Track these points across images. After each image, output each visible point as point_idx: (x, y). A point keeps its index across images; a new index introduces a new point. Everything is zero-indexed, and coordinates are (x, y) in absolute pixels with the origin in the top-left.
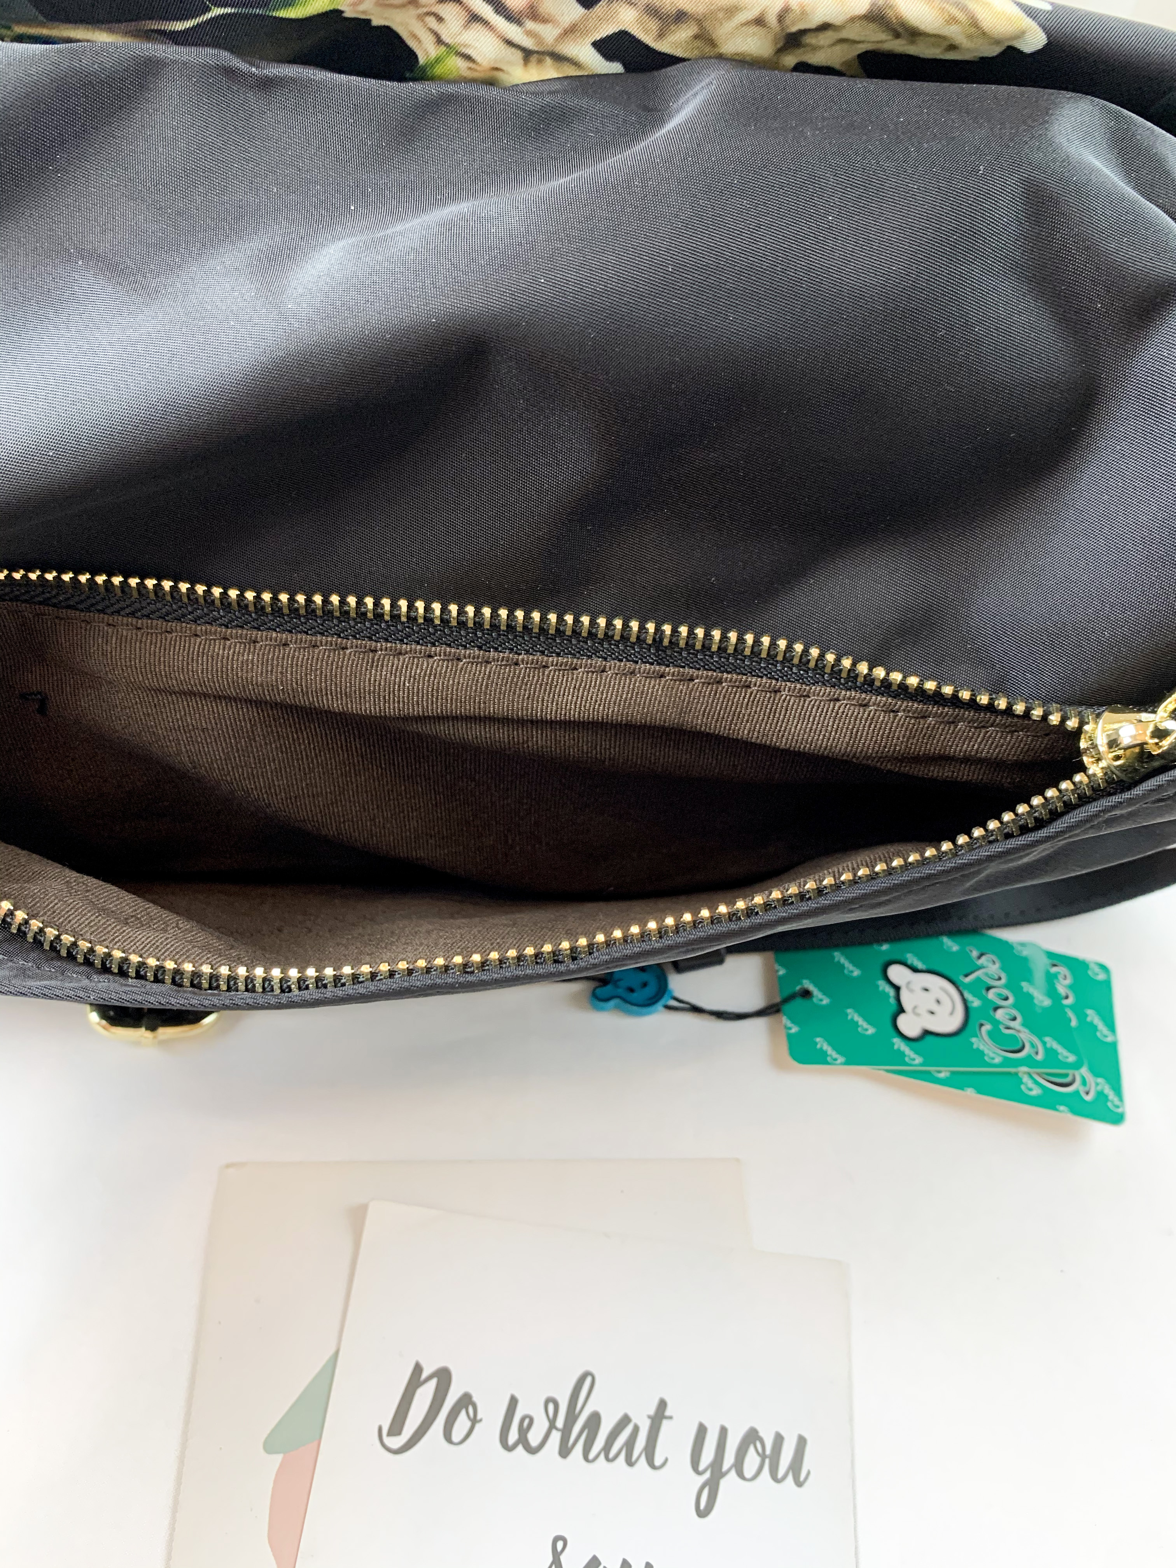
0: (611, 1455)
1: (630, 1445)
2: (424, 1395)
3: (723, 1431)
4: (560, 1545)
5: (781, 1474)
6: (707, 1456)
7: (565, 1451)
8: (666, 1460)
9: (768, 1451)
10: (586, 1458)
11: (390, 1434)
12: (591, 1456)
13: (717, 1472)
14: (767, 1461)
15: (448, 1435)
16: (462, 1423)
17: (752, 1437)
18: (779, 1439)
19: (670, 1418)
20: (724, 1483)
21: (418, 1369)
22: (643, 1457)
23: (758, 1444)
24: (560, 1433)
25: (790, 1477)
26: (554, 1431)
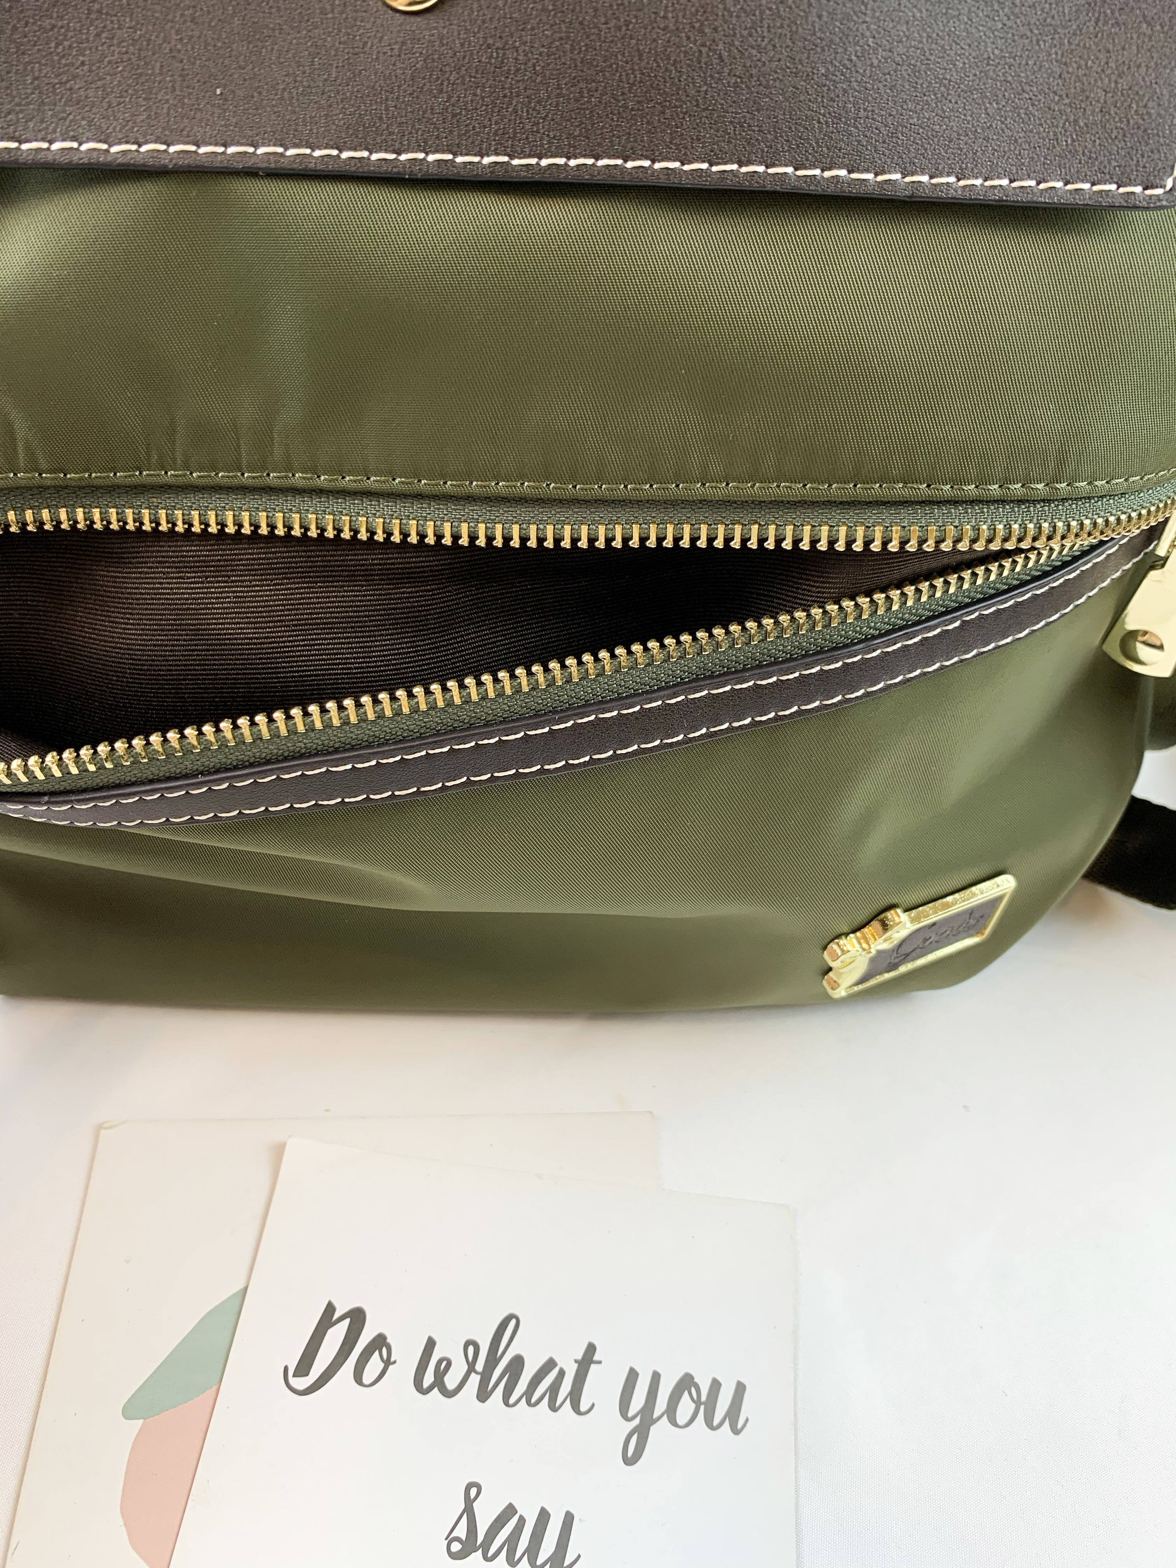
0: (533, 1400)
1: (555, 1389)
2: (336, 1335)
3: (656, 1377)
4: (473, 1492)
5: (716, 1423)
6: (638, 1400)
7: (483, 1395)
8: (593, 1405)
9: (704, 1398)
10: (506, 1403)
11: (296, 1374)
12: (512, 1400)
13: (647, 1419)
14: (702, 1407)
15: (358, 1377)
16: (375, 1365)
17: (686, 1383)
18: (716, 1385)
19: (600, 1362)
20: (653, 1429)
21: (330, 1308)
22: (568, 1400)
23: (693, 1391)
24: (479, 1377)
25: (727, 1423)
26: (473, 1374)
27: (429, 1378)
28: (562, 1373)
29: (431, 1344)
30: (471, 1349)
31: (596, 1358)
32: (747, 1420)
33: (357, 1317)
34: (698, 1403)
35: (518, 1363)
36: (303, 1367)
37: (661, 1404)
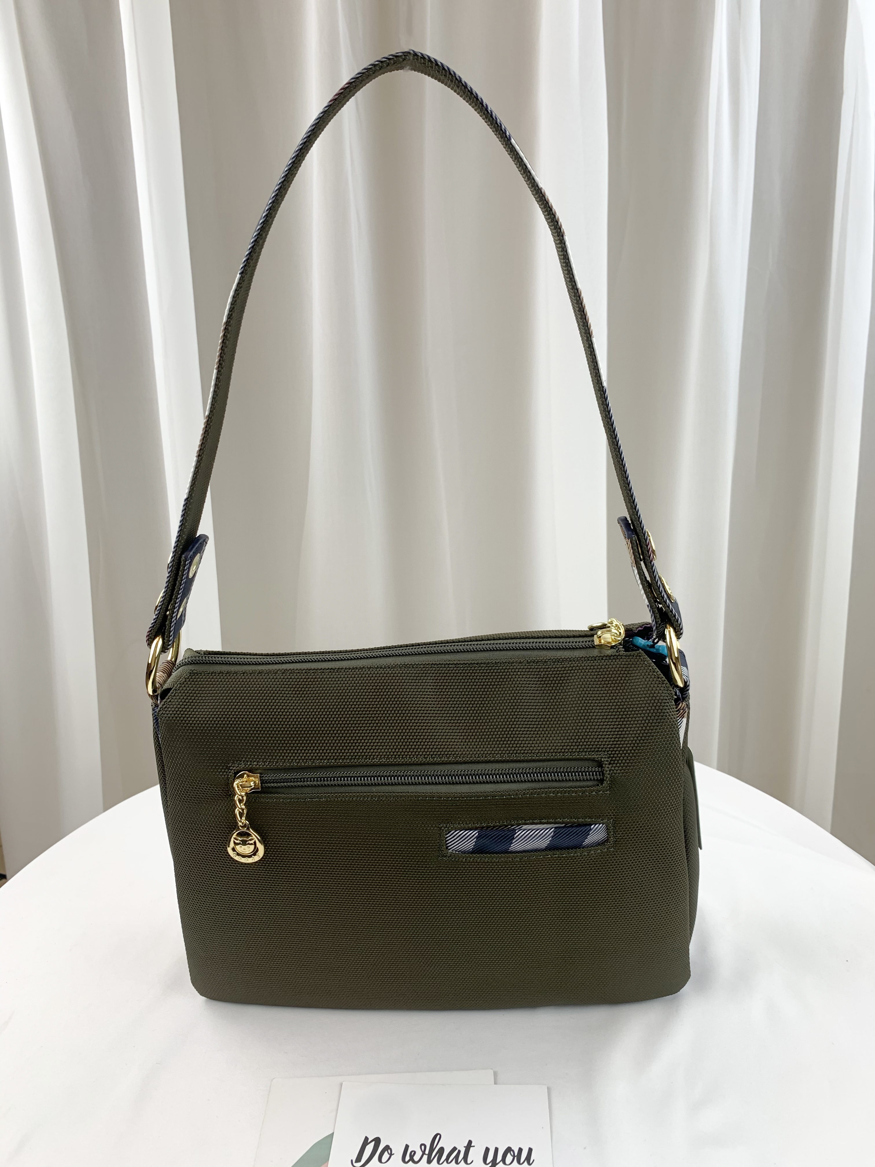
0: (449, 1161)
1: (457, 1157)
2: (369, 1148)
3: (497, 1150)
5: (521, 1162)
6: (490, 1158)
7: (429, 1161)
8: (472, 1161)
9: (516, 1154)
11: (356, 1162)
12: (441, 1162)
13: (494, 1162)
14: (516, 1158)
15: (380, 1160)
16: (386, 1156)
17: (509, 1150)
18: (520, 1150)
21: (366, 1138)
22: (463, 1161)
23: (512, 1152)
24: (427, 1156)
25: (526, 1162)
26: (425, 1156)
27: (407, 1158)
28: (459, 1152)
29: (407, 1147)
30: (423, 1147)
31: (472, 1145)
32: (534, 1160)
33: (377, 1141)
34: (514, 1156)
35: (442, 1150)
36: (358, 1159)
37: (499, 1158)
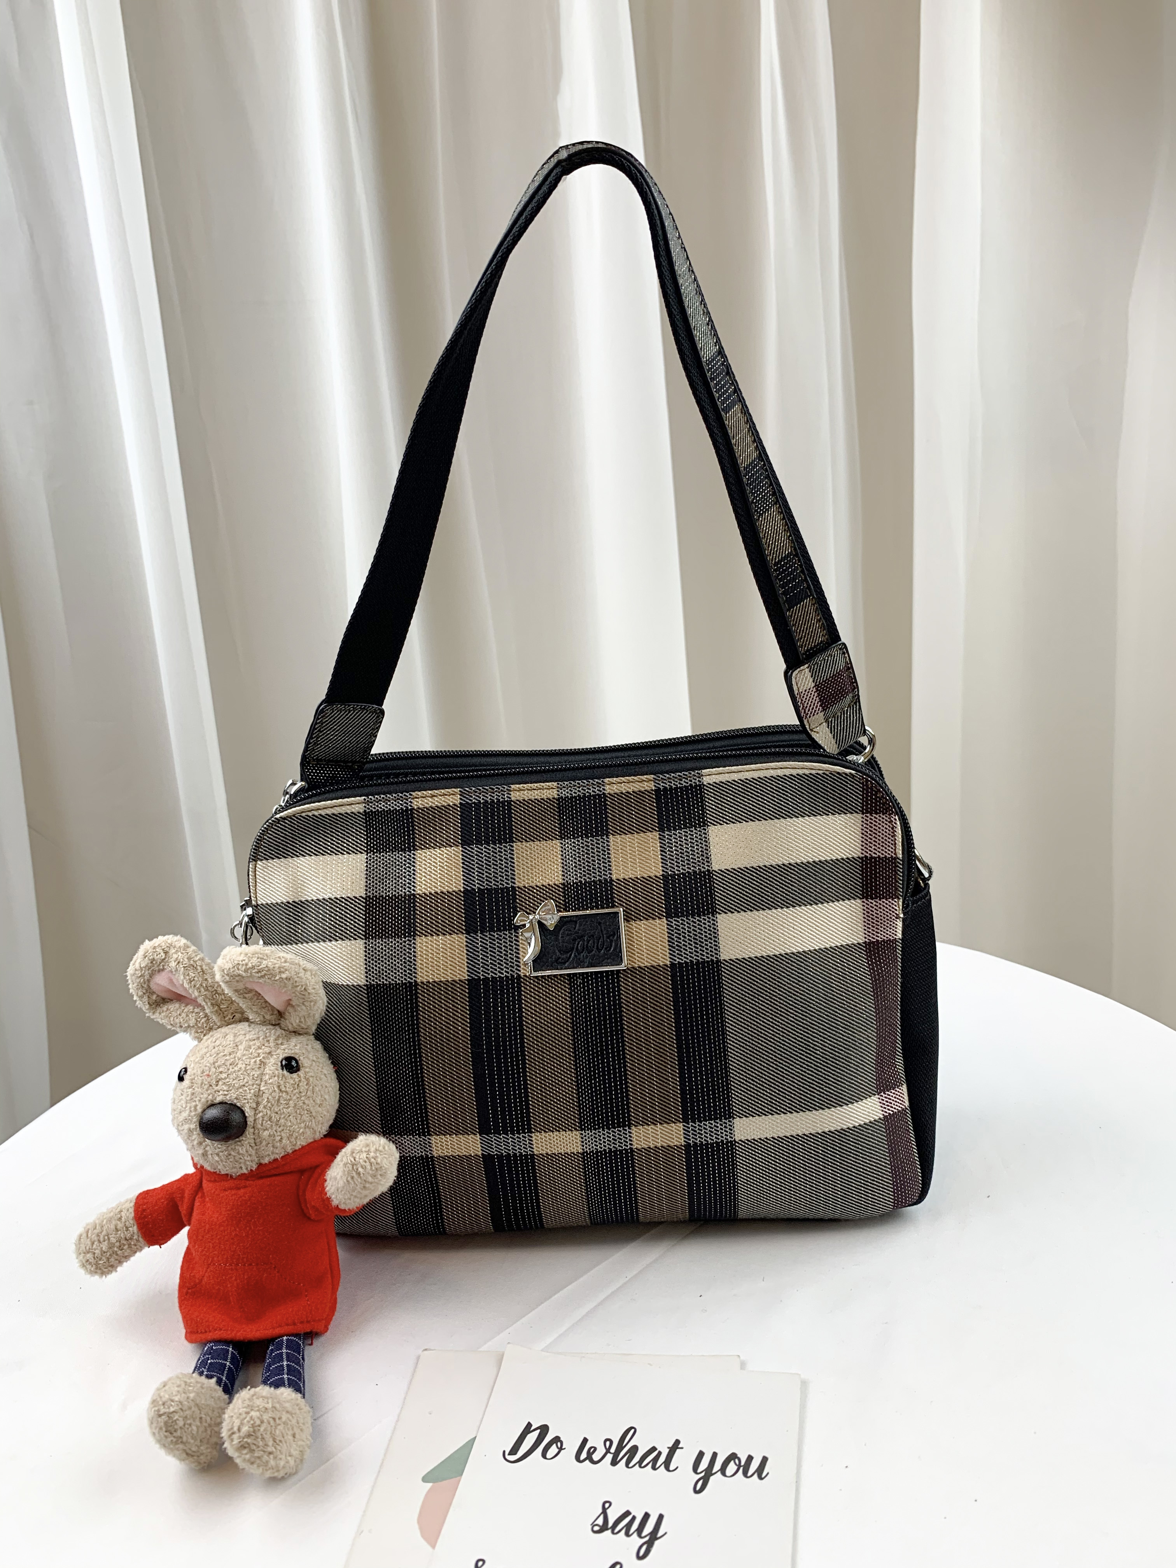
0: (643, 1465)
1: (655, 1460)
2: (531, 1438)
3: (715, 1455)
4: (607, 1505)
5: (749, 1474)
6: (704, 1465)
7: (614, 1463)
8: (677, 1468)
9: (743, 1463)
10: (627, 1465)
11: (510, 1454)
12: (630, 1465)
13: (709, 1472)
14: (742, 1468)
15: (544, 1455)
16: (553, 1450)
17: (733, 1457)
18: (750, 1458)
19: (682, 1448)
20: (712, 1478)
21: (529, 1425)
22: (663, 1465)
23: (737, 1460)
24: (612, 1455)
25: (756, 1475)
26: (609, 1454)
27: (584, 1455)
28: (660, 1453)
29: (585, 1441)
30: (608, 1443)
31: (680, 1446)
32: (768, 1473)
33: (544, 1429)
34: (739, 1466)
35: (635, 1449)
36: (514, 1451)
37: (717, 1466)
